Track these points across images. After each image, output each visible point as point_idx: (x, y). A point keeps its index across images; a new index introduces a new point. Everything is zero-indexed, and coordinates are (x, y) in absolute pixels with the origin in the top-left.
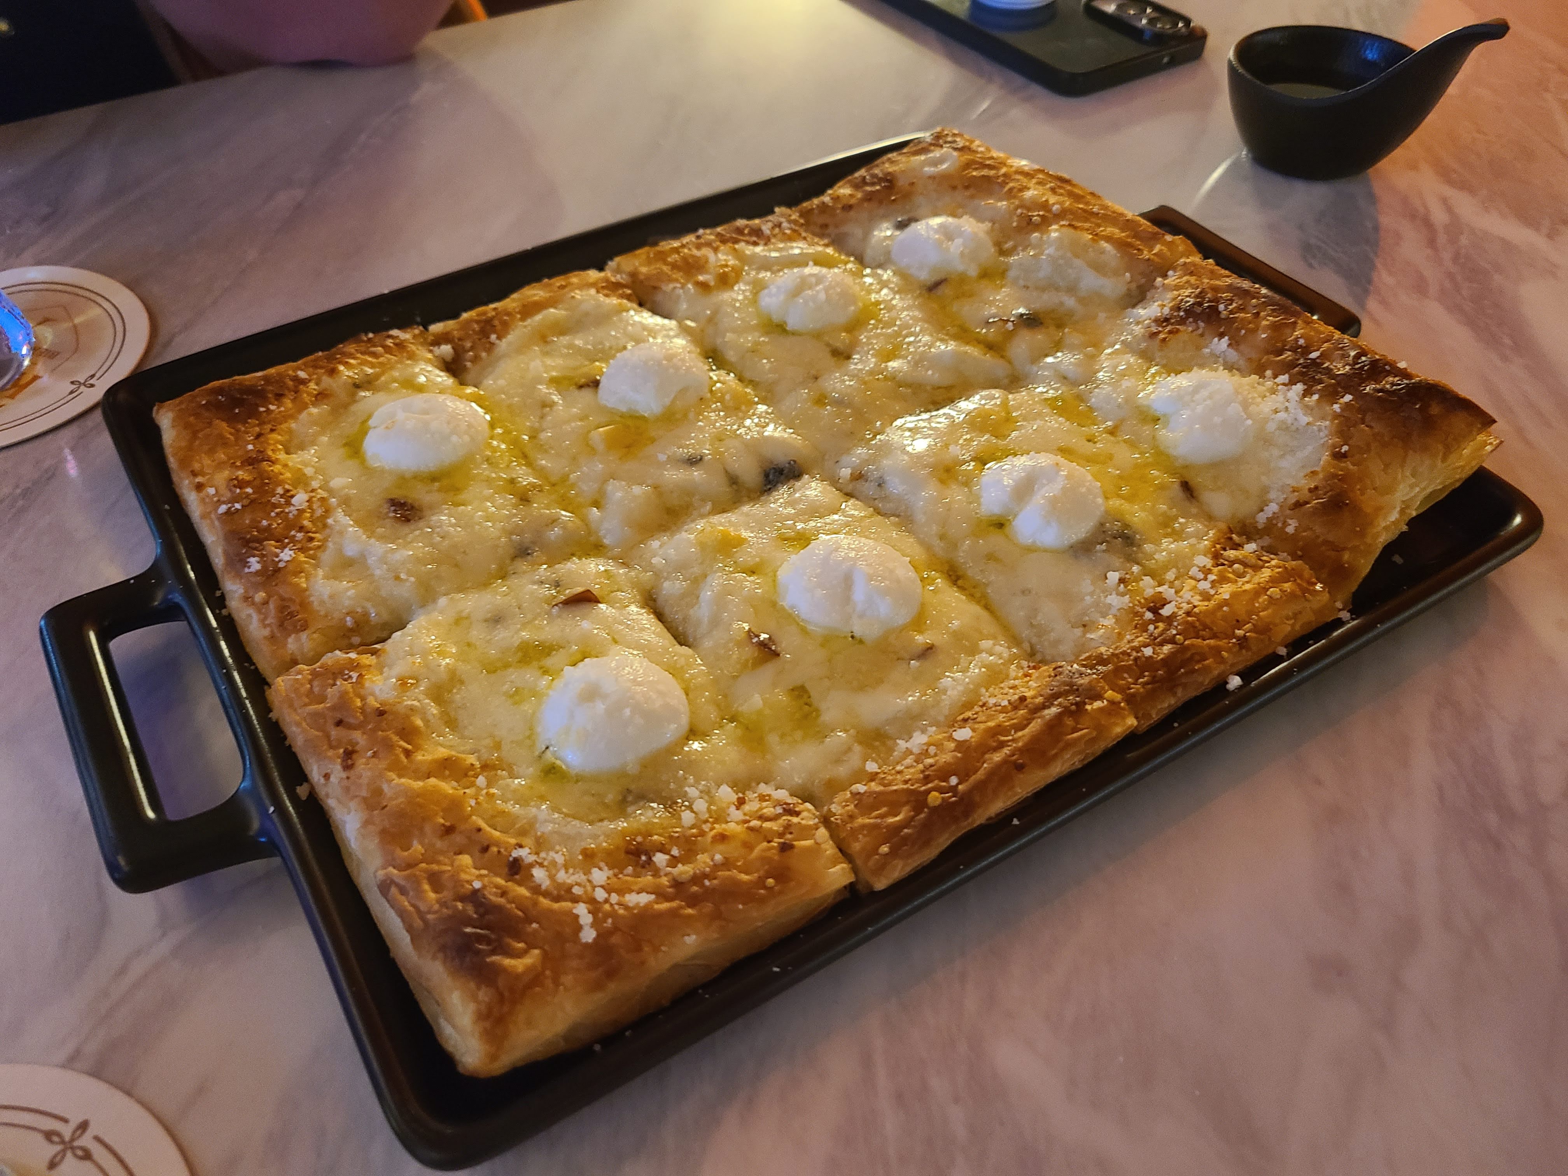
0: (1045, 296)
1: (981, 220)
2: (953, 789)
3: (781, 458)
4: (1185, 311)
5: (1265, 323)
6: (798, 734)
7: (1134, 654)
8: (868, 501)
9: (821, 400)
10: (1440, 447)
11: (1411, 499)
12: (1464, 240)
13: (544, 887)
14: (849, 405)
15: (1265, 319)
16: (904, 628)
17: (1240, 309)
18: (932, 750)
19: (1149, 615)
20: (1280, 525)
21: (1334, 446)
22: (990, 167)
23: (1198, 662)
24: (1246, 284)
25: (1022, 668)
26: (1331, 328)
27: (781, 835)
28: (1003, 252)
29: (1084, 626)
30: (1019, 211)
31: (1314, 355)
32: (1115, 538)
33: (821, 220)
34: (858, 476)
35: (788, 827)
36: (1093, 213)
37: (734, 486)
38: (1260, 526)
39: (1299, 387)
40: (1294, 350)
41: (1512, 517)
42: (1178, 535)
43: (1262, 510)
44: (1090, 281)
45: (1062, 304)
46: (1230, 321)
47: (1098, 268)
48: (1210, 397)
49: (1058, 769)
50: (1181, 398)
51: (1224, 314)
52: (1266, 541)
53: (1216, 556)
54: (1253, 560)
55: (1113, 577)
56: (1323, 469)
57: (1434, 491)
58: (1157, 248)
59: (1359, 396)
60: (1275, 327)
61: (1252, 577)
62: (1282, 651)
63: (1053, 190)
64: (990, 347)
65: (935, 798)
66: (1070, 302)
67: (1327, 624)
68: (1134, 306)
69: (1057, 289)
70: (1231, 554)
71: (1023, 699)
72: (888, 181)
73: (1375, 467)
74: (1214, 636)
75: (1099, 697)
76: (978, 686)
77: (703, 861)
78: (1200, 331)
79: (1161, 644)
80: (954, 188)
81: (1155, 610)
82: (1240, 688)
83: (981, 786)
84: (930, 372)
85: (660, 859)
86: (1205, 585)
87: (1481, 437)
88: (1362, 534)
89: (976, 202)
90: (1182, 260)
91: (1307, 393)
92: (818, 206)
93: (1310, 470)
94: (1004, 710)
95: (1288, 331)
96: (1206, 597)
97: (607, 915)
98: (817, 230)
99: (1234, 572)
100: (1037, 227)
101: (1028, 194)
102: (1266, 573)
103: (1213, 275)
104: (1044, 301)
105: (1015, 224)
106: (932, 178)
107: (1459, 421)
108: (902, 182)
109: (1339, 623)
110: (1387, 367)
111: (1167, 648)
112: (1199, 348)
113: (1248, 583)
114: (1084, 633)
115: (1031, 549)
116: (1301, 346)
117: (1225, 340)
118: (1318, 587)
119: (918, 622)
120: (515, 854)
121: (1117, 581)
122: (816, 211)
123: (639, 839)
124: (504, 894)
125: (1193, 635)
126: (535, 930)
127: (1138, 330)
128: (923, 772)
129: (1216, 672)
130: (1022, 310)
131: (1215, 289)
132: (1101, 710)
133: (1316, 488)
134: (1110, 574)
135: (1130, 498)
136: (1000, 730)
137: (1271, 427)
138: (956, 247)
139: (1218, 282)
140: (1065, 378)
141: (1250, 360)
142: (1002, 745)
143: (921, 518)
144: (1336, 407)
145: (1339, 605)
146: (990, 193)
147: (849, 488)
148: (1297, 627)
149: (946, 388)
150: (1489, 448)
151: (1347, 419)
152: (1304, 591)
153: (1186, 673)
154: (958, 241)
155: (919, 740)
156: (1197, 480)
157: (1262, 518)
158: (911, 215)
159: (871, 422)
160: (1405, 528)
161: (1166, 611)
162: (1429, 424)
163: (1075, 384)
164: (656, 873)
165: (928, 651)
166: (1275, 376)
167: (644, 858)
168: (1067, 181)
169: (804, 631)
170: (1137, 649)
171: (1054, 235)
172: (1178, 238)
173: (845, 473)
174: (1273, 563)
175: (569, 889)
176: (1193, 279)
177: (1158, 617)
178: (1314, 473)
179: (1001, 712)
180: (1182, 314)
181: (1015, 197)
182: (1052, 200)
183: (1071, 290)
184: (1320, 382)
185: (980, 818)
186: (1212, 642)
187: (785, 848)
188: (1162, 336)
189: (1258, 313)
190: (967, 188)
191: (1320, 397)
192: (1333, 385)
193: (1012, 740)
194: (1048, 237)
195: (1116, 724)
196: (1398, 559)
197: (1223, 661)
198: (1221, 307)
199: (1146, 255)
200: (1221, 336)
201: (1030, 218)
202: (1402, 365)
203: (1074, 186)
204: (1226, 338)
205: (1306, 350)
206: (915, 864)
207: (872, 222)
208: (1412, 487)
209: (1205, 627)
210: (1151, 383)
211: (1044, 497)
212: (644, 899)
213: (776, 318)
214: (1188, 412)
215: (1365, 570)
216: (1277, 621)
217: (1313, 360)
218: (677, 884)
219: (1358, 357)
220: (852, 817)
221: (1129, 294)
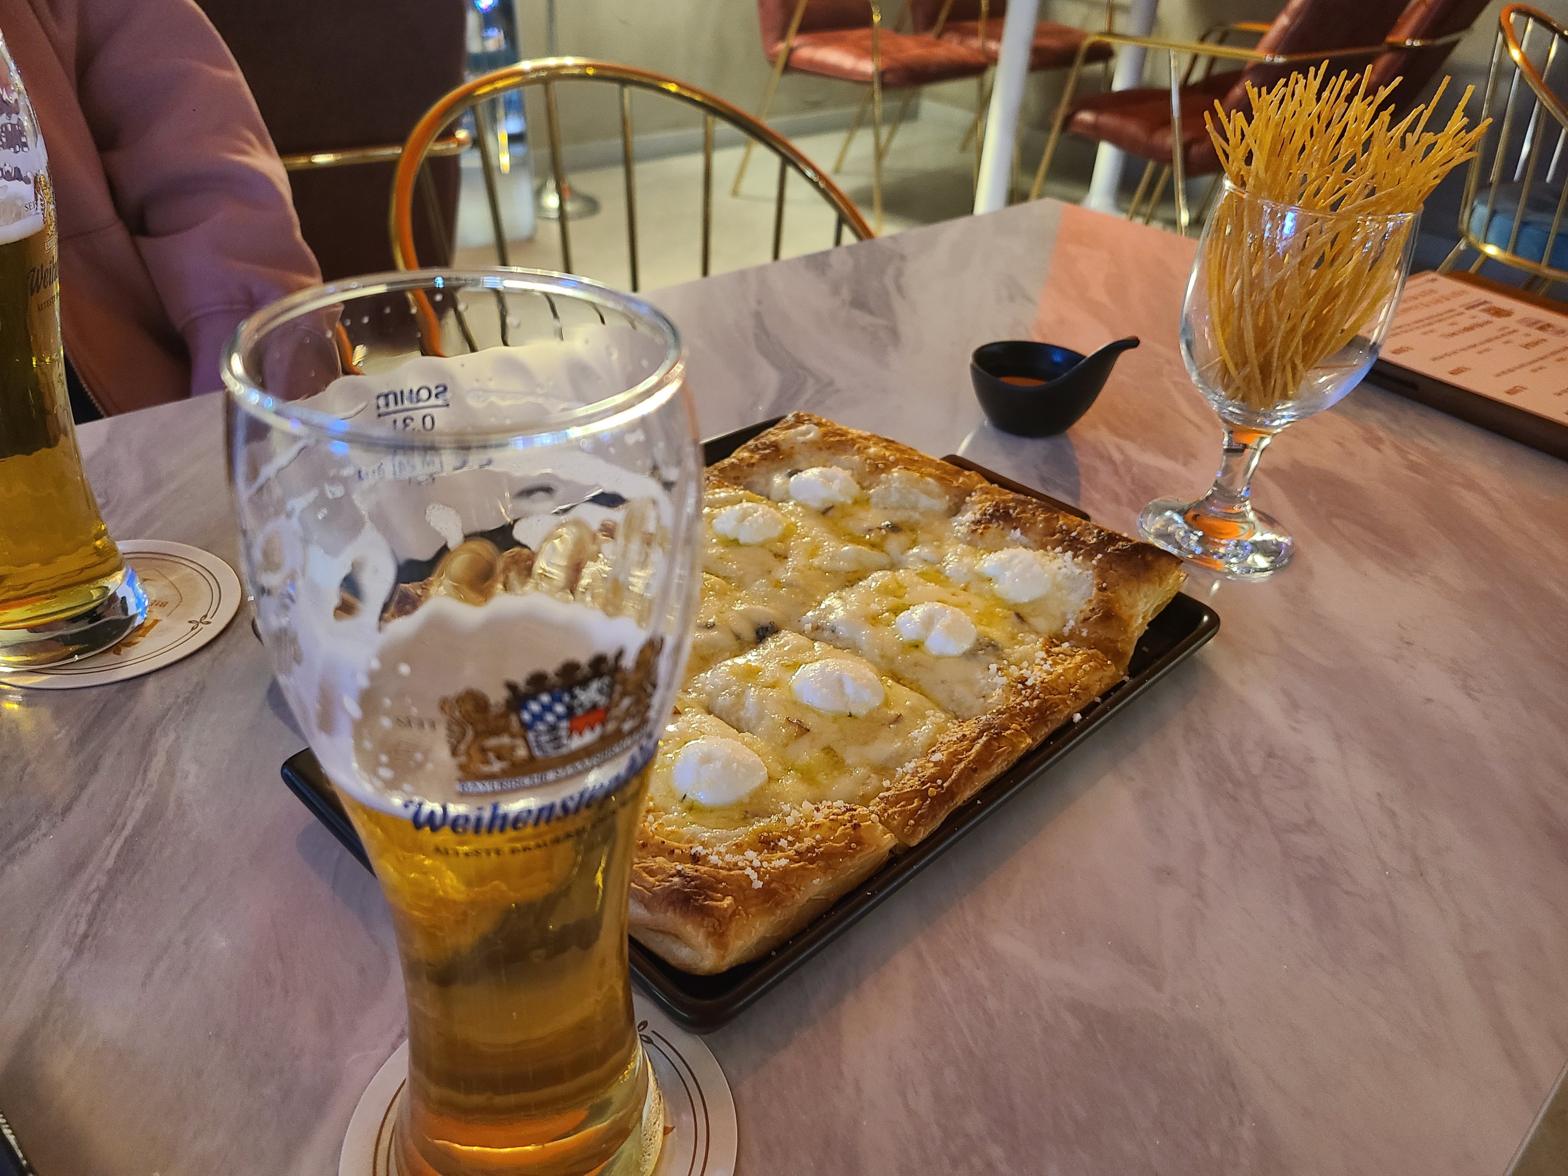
0: (899, 513)
1: (845, 469)
2: (941, 786)
3: (765, 622)
4: (990, 515)
5: (1039, 518)
6: (836, 773)
7: (1018, 707)
8: (828, 642)
9: (778, 585)
10: (1157, 579)
11: (1147, 611)
12: (1135, 470)
13: (719, 865)
14: (798, 586)
15: (1039, 516)
16: (879, 708)
17: (1024, 512)
18: (919, 770)
19: (1020, 686)
20: (1077, 633)
21: (1098, 584)
22: (842, 435)
23: (1056, 707)
24: (1022, 497)
25: (955, 724)
26: (1079, 519)
27: (850, 821)
28: (863, 488)
29: (984, 697)
30: (868, 461)
31: (1074, 534)
32: (988, 647)
33: (733, 474)
34: (817, 628)
35: (852, 816)
36: (915, 461)
37: (739, 641)
38: (1066, 635)
39: (1070, 553)
40: (1061, 532)
41: (1202, 618)
42: (1022, 643)
43: (1065, 626)
44: (925, 502)
45: (910, 517)
46: (1018, 520)
47: (928, 493)
48: (1020, 562)
49: (996, 770)
50: (1004, 566)
51: (1014, 515)
52: (1073, 642)
53: (1048, 652)
54: (1069, 652)
55: (993, 667)
56: (1095, 598)
57: (1158, 606)
58: (961, 480)
59: (1106, 554)
60: (1046, 520)
61: (1071, 660)
62: (1098, 700)
63: (885, 447)
64: (873, 545)
65: (932, 792)
66: (916, 516)
67: (1118, 684)
68: (955, 515)
69: (905, 508)
70: (1056, 649)
71: (964, 736)
72: (774, 446)
73: (1124, 593)
74: (1060, 694)
75: (1009, 729)
76: (935, 734)
77: (808, 842)
78: (1001, 527)
79: (1032, 700)
80: (820, 449)
81: (1023, 683)
82: (1081, 720)
83: (956, 781)
84: (841, 563)
85: (783, 843)
86: (1047, 667)
87: (1177, 573)
88: (1125, 632)
89: (838, 457)
90: (979, 486)
91: (1075, 556)
92: (729, 465)
93: (1087, 600)
94: (955, 743)
95: (1055, 522)
96: (1050, 673)
97: (765, 873)
98: (733, 481)
99: (1060, 659)
100: (883, 471)
101: (872, 450)
102: (1078, 658)
103: (1000, 494)
104: (899, 517)
105: (867, 470)
106: (804, 443)
107: (1164, 561)
108: (784, 447)
109: (1124, 682)
110: (1117, 537)
111: (1036, 701)
112: (1003, 537)
113: (1070, 663)
114: (985, 701)
115: (939, 658)
116: (1064, 530)
117: (1018, 531)
118: (1109, 662)
119: (886, 703)
120: (693, 851)
121: (996, 670)
122: (728, 468)
123: (765, 834)
124: (696, 871)
125: (1048, 693)
126: (725, 887)
127: (963, 529)
128: (919, 780)
129: (1066, 712)
130: (887, 523)
131: (1004, 501)
132: (1012, 734)
133: (1093, 609)
134: (991, 666)
135: (989, 625)
136: (955, 754)
137: (1059, 578)
138: (836, 486)
139: (1004, 497)
140: (926, 561)
141: (1035, 541)
142: (961, 760)
143: (866, 648)
144: (1094, 562)
145: (1122, 673)
146: (845, 451)
147: (813, 635)
148: (1103, 686)
149: (854, 572)
150: (1182, 578)
151: (1102, 568)
152: (1102, 665)
153: (1050, 714)
154: (837, 482)
155: (910, 766)
156: (1023, 612)
157: (1066, 631)
158: (796, 467)
159: (813, 596)
160: (1147, 628)
161: (1029, 683)
162: (1148, 567)
163: (933, 564)
164: (782, 850)
165: (898, 719)
166: (1054, 549)
167: (772, 844)
168: (893, 442)
169: (820, 715)
170: (1020, 704)
171: (895, 474)
172: (973, 473)
173: (808, 627)
174: (1081, 652)
175: (736, 864)
176: (989, 496)
177: (1026, 687)
178: (1090, 601)
179: (954, 744)
180: (988, 517)
181: (862, 453)
182: (887, 454)
183: (914, 508)
184: (1081, 549)
185: (960, 800)
186: (1059, 696)
187: (856, 827)
188: (980, 531)
189: (1034, 514)
190: (829, 448)
191: (1084, 558)
192: (1088, 550)
193: (966, 757)
194: (892, 476)
195: (1022, 742)
196: (1145, 649)
197: (1068, 706)
198: (1011, 511)
199: (955, 484)
200: (1015, 528)
201: (877, 465)
202: (1125, 535)
203: (898, 444)
204: (1018, 529)
205: (1069, 532)
206: (930, 830)
207: (770, 473)
208: (1146, 603)
209: (1054, 689)
210: (981, 559)
211: (941, 626)
212: (784, 862)
213: (732, 536)
214: (1010, 572)
215: (1131, 653)
216: (1092, 683)
217: (1074, 537)
218: (797, 853)
219: (1099, 533)
220: (885, 810)
221: (949, 509)
